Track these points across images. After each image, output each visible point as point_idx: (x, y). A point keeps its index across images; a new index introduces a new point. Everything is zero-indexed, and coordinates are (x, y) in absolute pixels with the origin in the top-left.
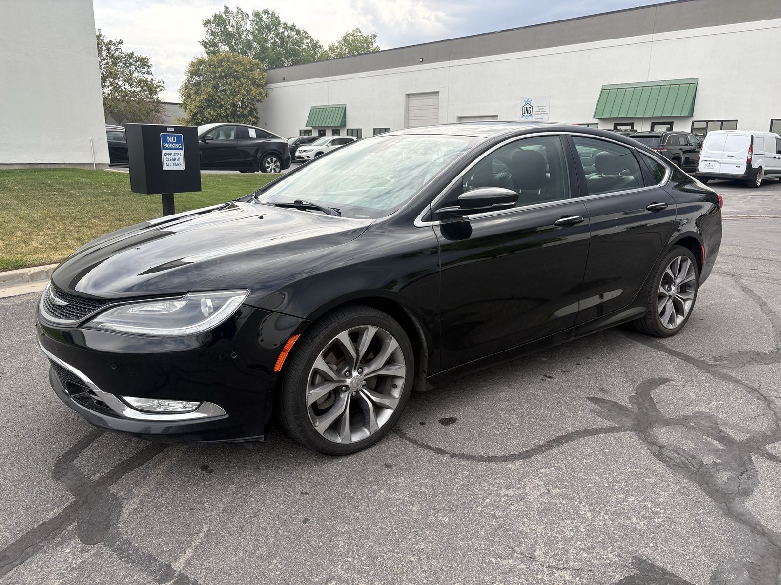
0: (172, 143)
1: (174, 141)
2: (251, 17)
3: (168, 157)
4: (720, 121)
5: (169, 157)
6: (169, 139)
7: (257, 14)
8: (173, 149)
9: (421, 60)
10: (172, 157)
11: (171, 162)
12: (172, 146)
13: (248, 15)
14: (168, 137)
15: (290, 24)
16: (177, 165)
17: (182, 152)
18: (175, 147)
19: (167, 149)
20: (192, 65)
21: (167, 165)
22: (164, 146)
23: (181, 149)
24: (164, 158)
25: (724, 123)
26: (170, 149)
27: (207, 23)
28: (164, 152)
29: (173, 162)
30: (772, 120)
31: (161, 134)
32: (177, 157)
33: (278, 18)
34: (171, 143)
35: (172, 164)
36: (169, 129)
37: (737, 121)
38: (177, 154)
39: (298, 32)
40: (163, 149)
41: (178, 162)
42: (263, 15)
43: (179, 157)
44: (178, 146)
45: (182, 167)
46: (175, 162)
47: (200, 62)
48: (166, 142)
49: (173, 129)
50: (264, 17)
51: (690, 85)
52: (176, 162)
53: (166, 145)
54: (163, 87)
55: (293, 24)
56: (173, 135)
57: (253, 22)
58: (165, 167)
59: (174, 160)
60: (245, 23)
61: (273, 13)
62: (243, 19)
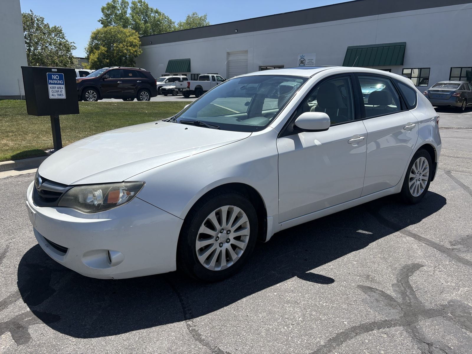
0: (56, 80)
1: (57, 78)
2: (131, 5)
3: (53, 90)
4: (420, 68)
5: (54, 90)
7: (134, 3)
8: (57, 84)
9: (236, 31)
10: (56, 89)
11: (56, 94)
12: (56, 82)
13: (128, 3)
14: (53, 76)
15: (155, 9)
16: (60, 95)
17: (63, 86)
18: (58, 83)
19: (52, 84)
20: (94, 34)
21: (52, 95)
22: (50, 82)
23: (63, 84)
24: (50, 90)
25: (422, 69)
26: (54, 84)
27: (103, 9)
28: (50, 86)
30: (451, 67)
31: (47, 73)
32: (60, 90)
33: (147, 5)
34: (55, 80)
35: (56, 95)
36: (53, 70)
37: (430, 68)
38: (60, 88)
39: (159, 14)
40: (49, 84)
41: (61, 93)
43: (61, 90)
44: (60, 82)
45: (64, 97)
46: (58, 93)
47: (98, 32)
48: (51, 79)
49: (56, 70)
50: (139, 4)
51: (402, 46)
52: (60, 93)
53: (51, 81)
54: (75, 47)
55: (157, 9)
56: (56, 74)
57: (132, 8)
58: (51, 97)
59: (58, 91)
60: (127, 8)
61: (144, 3)
62: (125, 6)
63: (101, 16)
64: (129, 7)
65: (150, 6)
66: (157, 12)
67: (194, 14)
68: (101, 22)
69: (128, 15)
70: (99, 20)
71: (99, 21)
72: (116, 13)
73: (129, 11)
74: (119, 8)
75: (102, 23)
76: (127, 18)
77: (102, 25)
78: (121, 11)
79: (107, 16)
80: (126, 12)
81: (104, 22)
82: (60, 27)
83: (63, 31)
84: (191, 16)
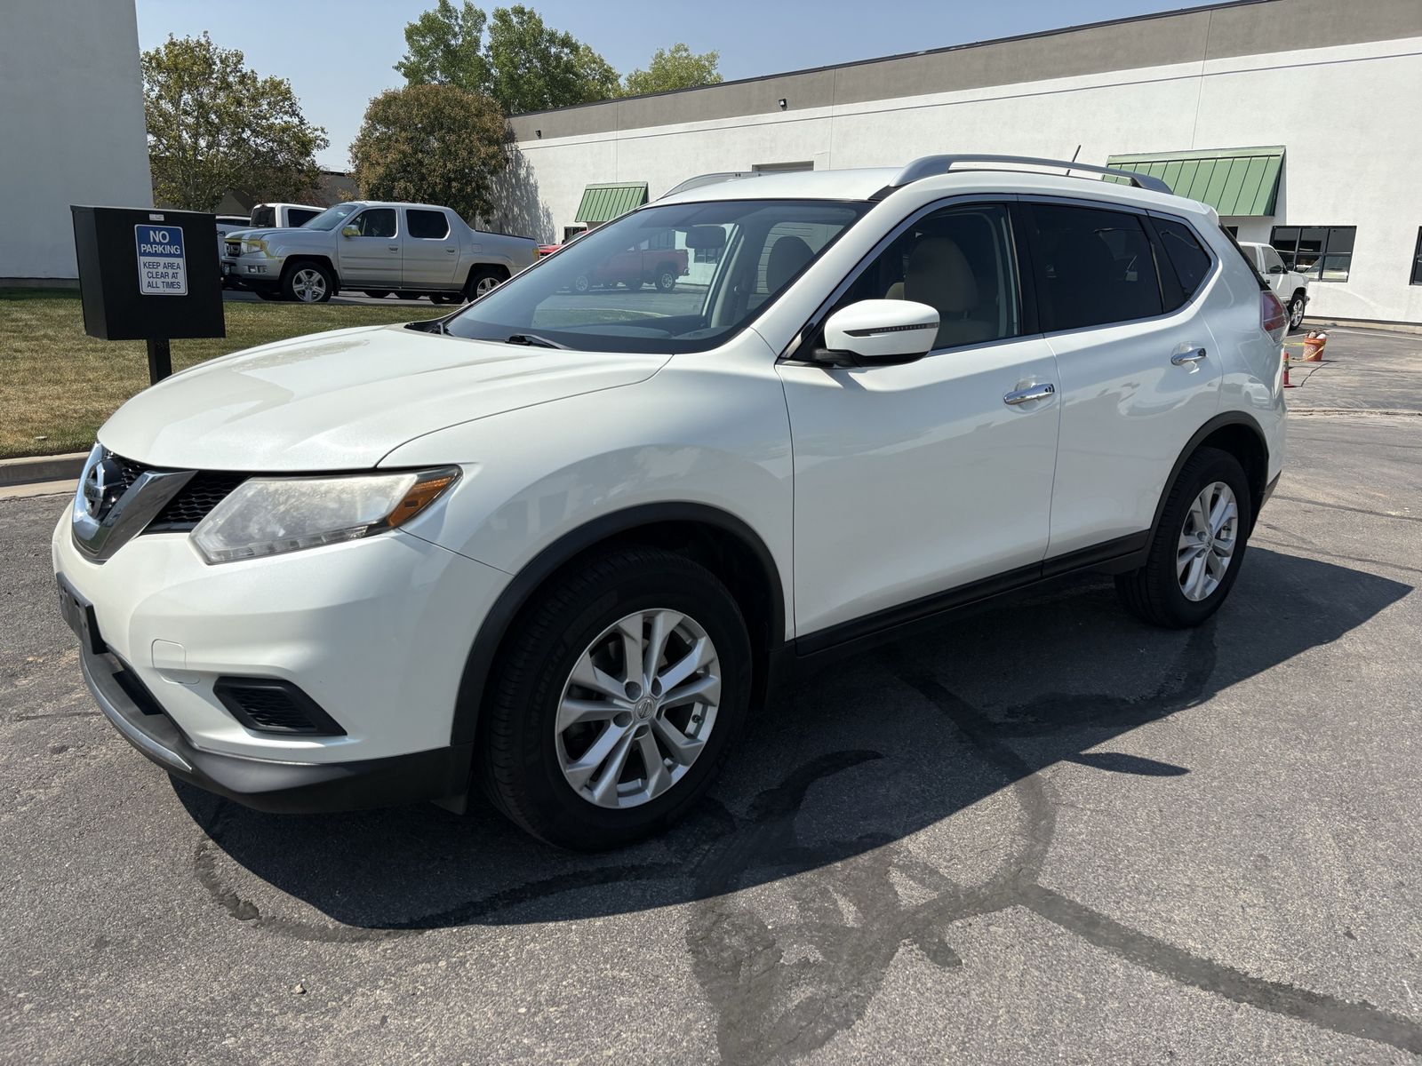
0: (161, 243)
1: (164, 239)
2: (491, 21)
3: (150, 270)
5: (155, 271)
6: (156, 236)
7: (502, 16)
8: (161, 255)
9: (782, 103)
10: (161, 269)
11: (159, 281)
12: (160, 249)
13: (484, 15)
14: (152, 232)
15: (561, 34)
16: (172, 285)
17: (181, 262)
18: (167, 252)
19: (149, 254)
20: (376, 103)
21: (150, 285)
22: (143, 249)
23: (180, 256)
24: (143, 273)
25: (1332, 230)
26: (156, 254)
27: (411, 33)
28: (142, 260)
29: (163, 280)
31: (136, 226)
32: (170, 271)
33: (540, 22)
34: (158, 244)
35: (160, 285)
36: (153, 217)
37: (1355, 227)
38: (172, 266)
39: (574, 48)
40: (141, 254)
41: (174, 280)
42: (512, 17)
43: (175, 271)
44: (173, 250)
45: (182, 290)
46: (167, 280)
47: (390, 100)
48: (148, 242)
49: (161, 218)
50: (515, 20)
52: (170, 280)
53: (146, 248)
54: (323, 140)
55: (567, 33)
56: (164, 229)
57: (492, 29)
58: (145, 290)
59: (164, 275)
60: (480, 31)
61: (531, 15)
62: (475, 24)
63: (403, 50)
64: (485, 27)
65: (546, 26)
66: (566, 42)
67: (678, 50)
68: (403, 69)
69: (482, 52)
70: (397, 64)
71: (397, 68)
72: (448, 46)
73: (486, 39)
74: (457, 29)
75: (405, 75)
76: (481, 63)
77: (406, 81)
78: (461, 40)
79: (421, 52)
80: (476, 42)
81: (411, 72)
82: (285, 83)
83: (295, 92)
84: (667, 54)
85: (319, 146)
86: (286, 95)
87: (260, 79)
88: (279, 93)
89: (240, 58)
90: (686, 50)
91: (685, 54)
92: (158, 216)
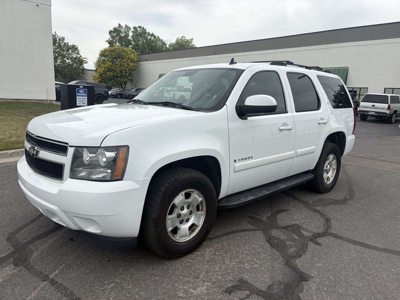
0: (82, 93)
1: (83, 92)
2: (132, 29)
4: (359, 88)
5: (80, 100)
6: (81, 91)
7: (135, 28)
9: (214, 53)
10: (82, 100)
12: (82, 94)
13: (130, 28)
15: (151, 33)
17: (86, 98)
18: (83, 95)
20: (102, 52)
21: (79, 103)
23: (86, 96)
24: (78, 100)
25: (361, 89)
26: (81, 96)
27: (110, 32)
28: (78, 97)
29: (82, 102)
30: (385, 88)
31: (77, 89)
32: (84, 100)
33: (145, 30)
34: (81, 93)
35: (81, 103)
36: (80, 87)
37: (368, 88)
38: (84, 99)
39: (155, 37)
40: (77, 96)
41: (84, 102)
42: (138, 29)
44: (84, 95)
45: (86, 105)
47: (105, 51)
48: (79, 93)
50: (139, 29)
51: (345, 70)
53: (79, 94)
55: (153, 33)
56: (83, 90)
57: (133, 32)
58: (78, 105)
59: (82, 101)
60: (129, 32)
61: (143, 28)
62: (128, 30)
63: (108, 37)
64: (130, 31)
65: (147, 31)
66: (152, 35)
67: (183, 37)
68: (108, 42)
69: (130, 38)
70: (106, 40)
71: (107, 41)
72: (120, 36)
73: (131, 34)
74: (123, 32)
75: (108, 43)
76: (129, 40)
77: (109, 45)
78: (124, 34)
79: (113, 37)
80: (128, 35)
81: (110, 43)
82: (76, 46)
83: (79, 48)
84: (180, 39)
85: (85, 63)
86: (77, 49)
87: (69, 45)
88: (74, 48)
89: (64, 39)
90: (185, 38)
91: (184, 39)
92: (82, 86)
